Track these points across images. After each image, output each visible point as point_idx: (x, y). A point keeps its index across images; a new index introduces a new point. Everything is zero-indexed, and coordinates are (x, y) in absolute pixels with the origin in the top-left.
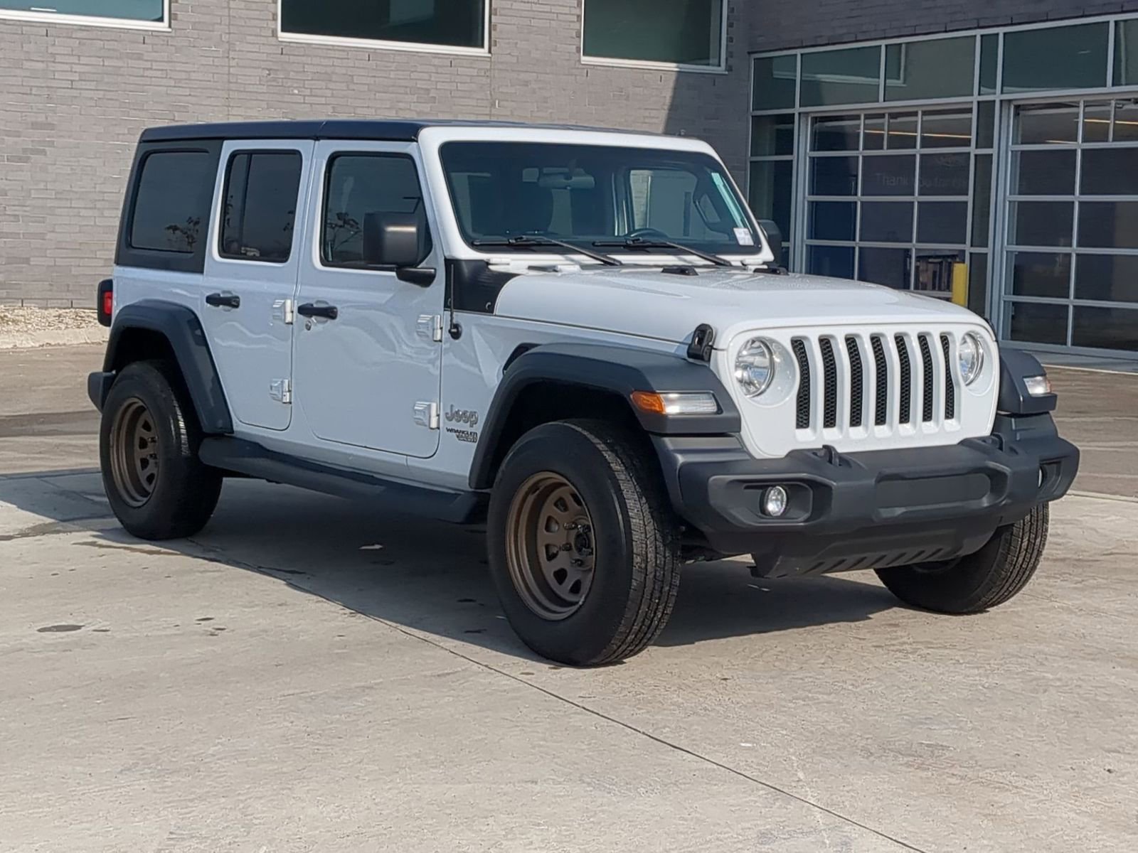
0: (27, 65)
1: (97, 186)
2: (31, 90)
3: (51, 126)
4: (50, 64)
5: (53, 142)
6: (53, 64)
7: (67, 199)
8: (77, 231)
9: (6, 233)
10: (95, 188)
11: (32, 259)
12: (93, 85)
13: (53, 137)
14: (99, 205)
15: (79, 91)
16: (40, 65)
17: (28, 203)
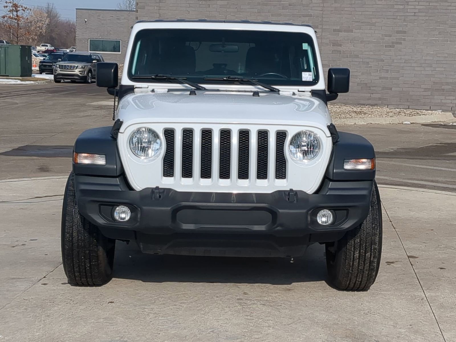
0: (396, 7)
1: (423, 57)
2: (397, 17)
3: (405, 32)
4: (406, 6)
5: (405, 38)
6: (407, 6)
7: (410, 63)
8: (413, 76)
9: (383, 77)
10: (422, 58)
11: (393, 88)
12: (424, 14)
13: (405, 37)
14: (423, 65)
15: (417, 17)
16: (401, 7)
17: (392, 65)
